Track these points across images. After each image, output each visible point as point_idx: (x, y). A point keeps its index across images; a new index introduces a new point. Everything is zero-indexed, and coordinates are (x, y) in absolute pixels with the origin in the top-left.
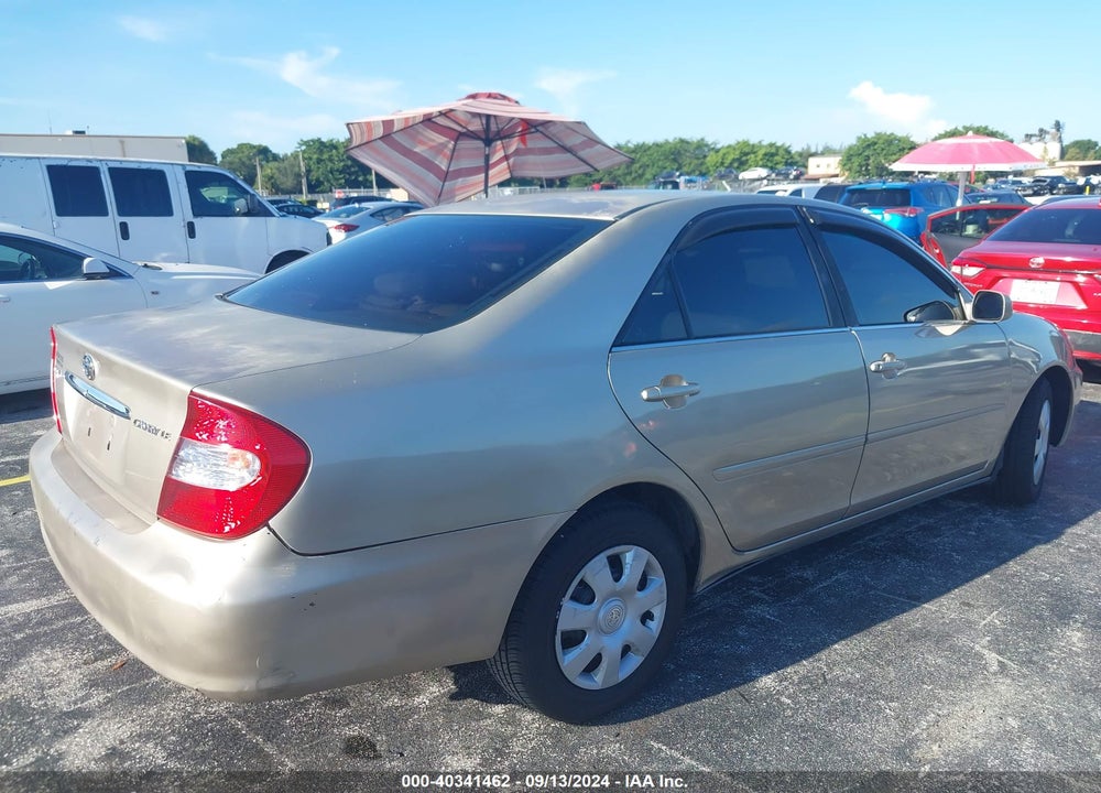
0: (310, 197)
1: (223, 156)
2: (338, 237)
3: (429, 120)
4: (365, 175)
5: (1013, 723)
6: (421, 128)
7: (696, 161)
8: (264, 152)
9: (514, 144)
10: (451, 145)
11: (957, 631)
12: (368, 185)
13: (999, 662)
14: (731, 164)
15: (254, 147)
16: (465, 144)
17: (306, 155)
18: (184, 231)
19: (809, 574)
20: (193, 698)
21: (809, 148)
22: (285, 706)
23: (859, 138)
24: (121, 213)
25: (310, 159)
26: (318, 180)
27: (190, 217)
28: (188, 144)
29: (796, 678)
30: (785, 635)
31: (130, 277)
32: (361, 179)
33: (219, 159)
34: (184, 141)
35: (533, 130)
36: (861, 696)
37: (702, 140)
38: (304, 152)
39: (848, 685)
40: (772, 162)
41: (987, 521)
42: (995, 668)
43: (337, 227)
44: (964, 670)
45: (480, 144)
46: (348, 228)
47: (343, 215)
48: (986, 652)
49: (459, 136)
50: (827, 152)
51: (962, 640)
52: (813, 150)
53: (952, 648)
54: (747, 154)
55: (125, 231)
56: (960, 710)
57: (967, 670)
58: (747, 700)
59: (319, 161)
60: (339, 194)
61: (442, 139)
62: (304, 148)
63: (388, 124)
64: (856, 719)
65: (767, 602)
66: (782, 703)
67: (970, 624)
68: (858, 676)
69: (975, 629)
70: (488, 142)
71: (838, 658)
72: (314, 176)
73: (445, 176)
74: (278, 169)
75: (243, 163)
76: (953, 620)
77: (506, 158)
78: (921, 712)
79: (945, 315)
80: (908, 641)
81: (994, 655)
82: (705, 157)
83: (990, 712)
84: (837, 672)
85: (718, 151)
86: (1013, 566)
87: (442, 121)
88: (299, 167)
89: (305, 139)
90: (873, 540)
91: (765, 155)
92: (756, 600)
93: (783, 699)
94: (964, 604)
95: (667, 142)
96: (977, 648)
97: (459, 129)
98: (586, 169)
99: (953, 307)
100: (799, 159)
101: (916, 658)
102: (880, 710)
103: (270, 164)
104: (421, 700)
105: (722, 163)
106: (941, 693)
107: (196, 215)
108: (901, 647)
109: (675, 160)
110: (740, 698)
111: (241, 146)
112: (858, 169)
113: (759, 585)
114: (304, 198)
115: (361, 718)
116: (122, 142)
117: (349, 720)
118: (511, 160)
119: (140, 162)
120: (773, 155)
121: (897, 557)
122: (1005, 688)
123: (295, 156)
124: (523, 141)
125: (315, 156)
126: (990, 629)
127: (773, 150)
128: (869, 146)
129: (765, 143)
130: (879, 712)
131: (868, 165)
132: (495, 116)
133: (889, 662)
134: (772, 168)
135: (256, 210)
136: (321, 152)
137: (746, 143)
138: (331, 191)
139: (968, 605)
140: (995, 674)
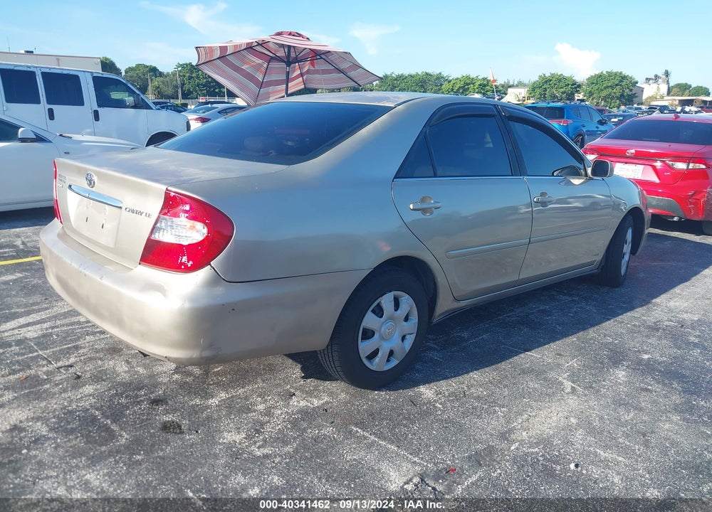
0: (183, 101)
1: (126, 72)
2: (195, 125)
3: (251, 48)
4: (220, 88)
5: (573, 420)
6: (245, 53)
7: (436, 88)
8: (154, 70)
9: (307, 66)
10: (265, 66)
11: (550, 370)
12: (221, 94)
13: (572, 387)
14: (458, 90)
15: (147, 67)
16: (274, 65)
17: (181, 74)
18: (91, 116)
19: (465, 335)
20: (69, 397)
21: (509, 81)
22: (128, 403)
23: (540, 76)
24: (49, 102)
25: (184, 76)
26: (189, 90)
27: (96, 107)
28: (102, 62)
29: (447, 394)
30: (444, 369)
31: (50, 142)
32: (217, 90)
33: (123, 74)
34: (99, 61)
35: (318, 57)
36: (485, 404)
37: (440, 74)
38: (180, 71)
39: (478, 398)
40: (484, 90)
41: (581, 308)
42: (569, 390)
43: (196, 119)
44: (550, 391)
45: (284, 65)
46: (203, 120)
47: (201, 112)
48: (565, 381)
49: (270, 60)
50: (520, 85)
51: (552, 375)
52: (511, 83)
53: (545, 379)
54: (468, 84)
55: (51, 115)
56: (543, 413)
57: (552, 390)
58: (414, 405)
59: (190, 78)
60: (201, 100)
61: (260, 61)
62: (179, 69)
63: (223, 49)
64: (479, 417)
65: (437, 350)
66: (436, 407)
67: (559, 365)
68: (485, 393)
69: (561, 369)
70: (289, 64)
71: (475, 383)
72: (187, 87)
73: (261, 85)
74: (163, 82)
75: (140, 77)
76: (550, 363)
77: (302, 75)
78: (519, 414)
79: (576, 173)
80: (520, 374)
81: (569, 383)
82: (441, 85)
83: (560, 414)
84: (473, 390)
85: (450, 82)
86: (591, 333)
87: (259, 49)
88: (176, 81)
89: (181, 63)
90: (508, 317)
91: (480, 85)
92: (431, 349)
93: (437, 405)
94: (558, 354)
95: (417, 74)
96: (560, 379)
97: (271, 55)
98: (353, 84)
99: (581, 169)
100: (501, 89)
101: (522, 384)
102: (495, 412)
103: (157, 79)
104: (214, 402)
105: (452, 90)
106: (534, 404)
107: (99, 106)
108: (515, 378)
109: (422, 86)
110: (410, 403)
111: (138, 66)
112: (539, 96)
113: (434, 340)
114: (179, 102)
115: (174, 410)
116: (58, 60)
117: (167, 412)
118: (305, 77)
119: (63, 69)
120: (485, 86)
121: (522, 327)
122: (573, 402)
123: (174, 74)
124: (313, 64)
125: (188, 75)
126: (570, 369)
127: (485, 82)
128: (546, 82)
129: (480, 77)
130: (494, 413)
131: (545, 94)
132: (294, 47)
133: (506, 386)
134: (484, 94)
135: (140, 105)
136: (192, 72)
137: (468, 77)
138: (197, 98)
139: (560, 355)
140: (568, 394)
